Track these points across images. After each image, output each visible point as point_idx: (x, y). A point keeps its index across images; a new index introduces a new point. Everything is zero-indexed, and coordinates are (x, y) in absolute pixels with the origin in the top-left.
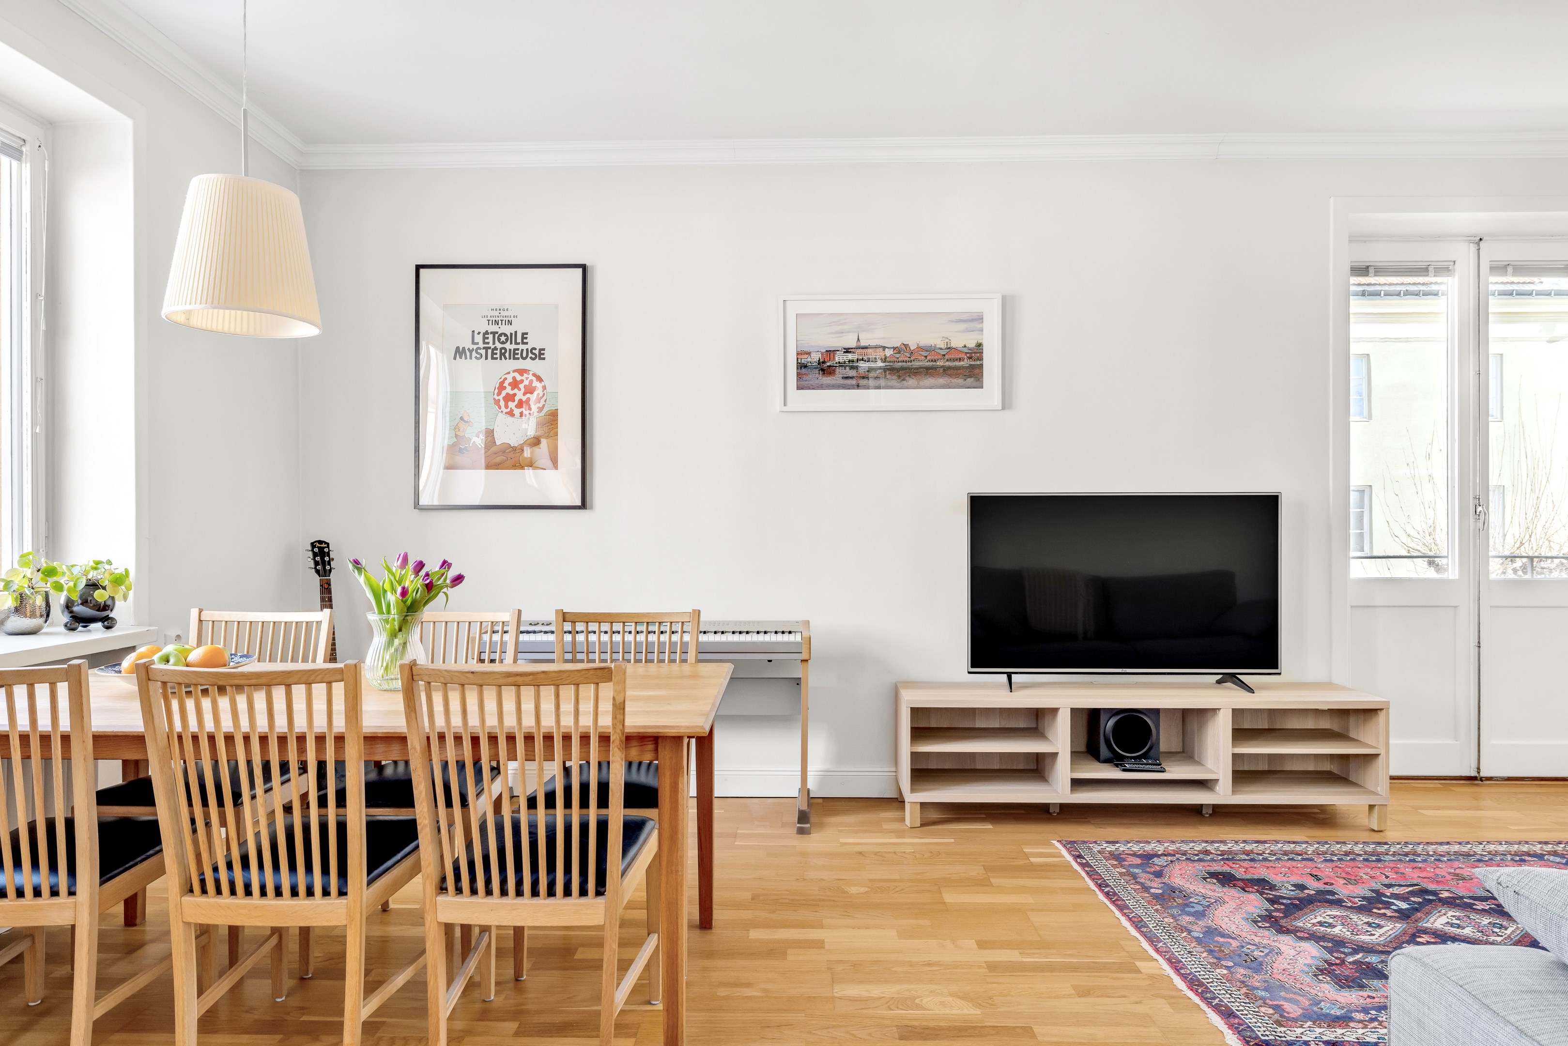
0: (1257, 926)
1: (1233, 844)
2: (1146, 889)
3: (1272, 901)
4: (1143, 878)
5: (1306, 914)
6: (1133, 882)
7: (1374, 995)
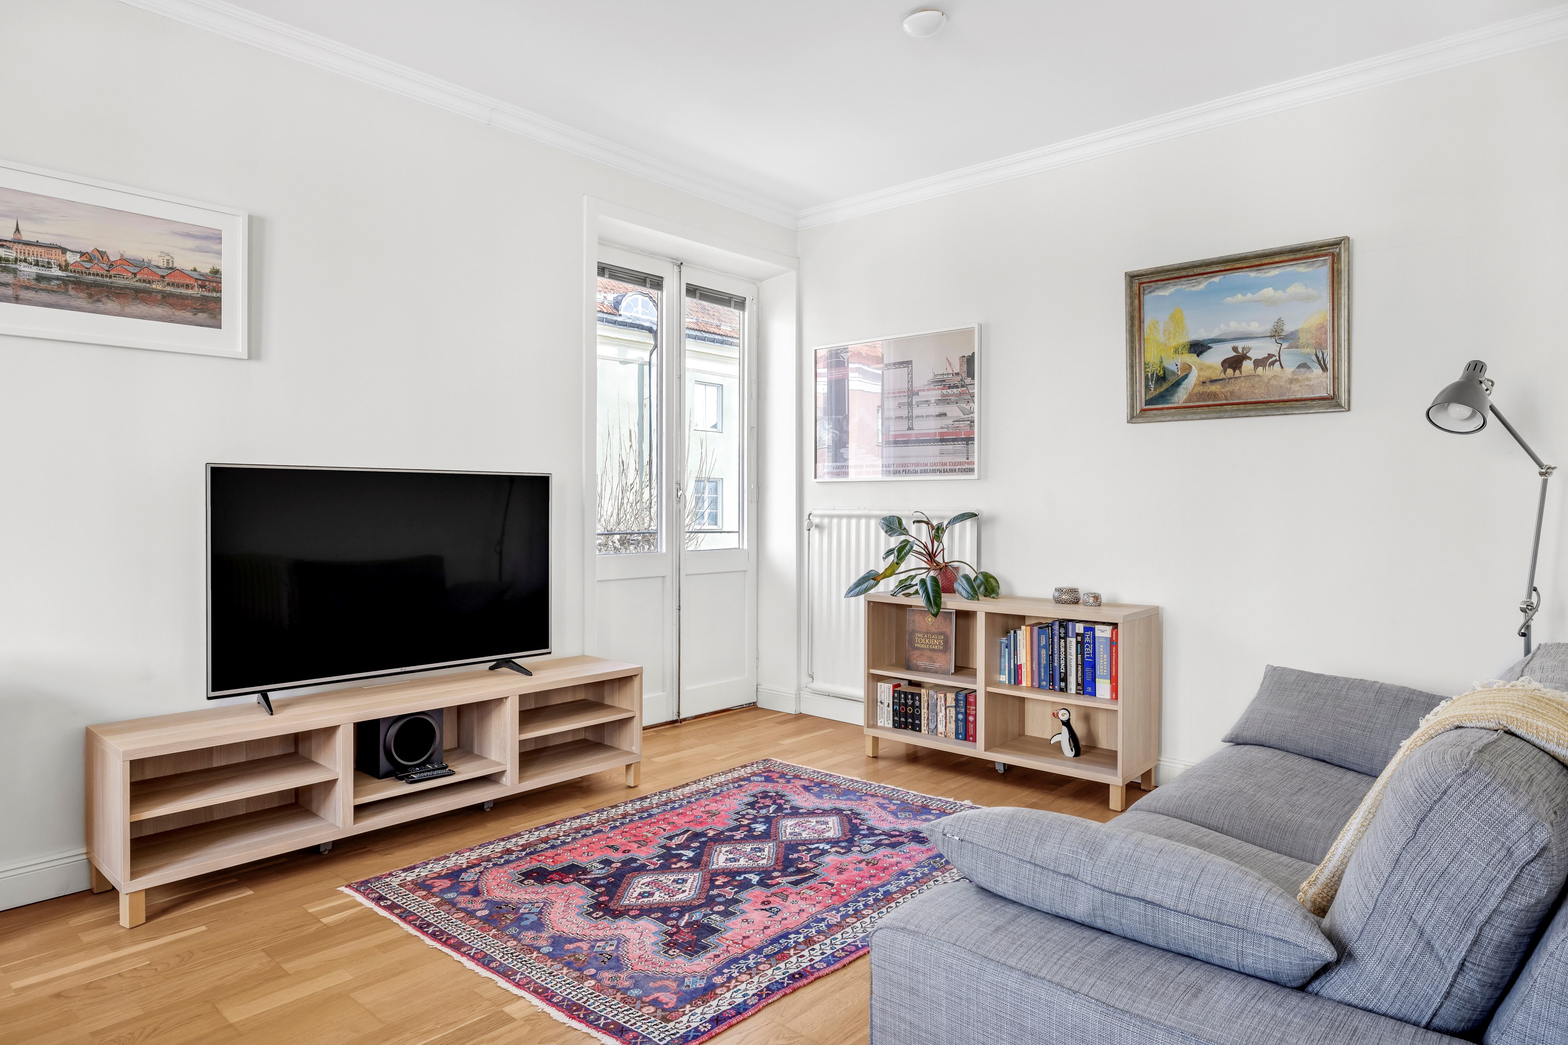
0: (593, 917)
1: (528, 836)
2: (471, 914)
3: (593, 885)
4: (463, 901)
5: (625, 889)
6: (453, 910)
7: (718, 953)
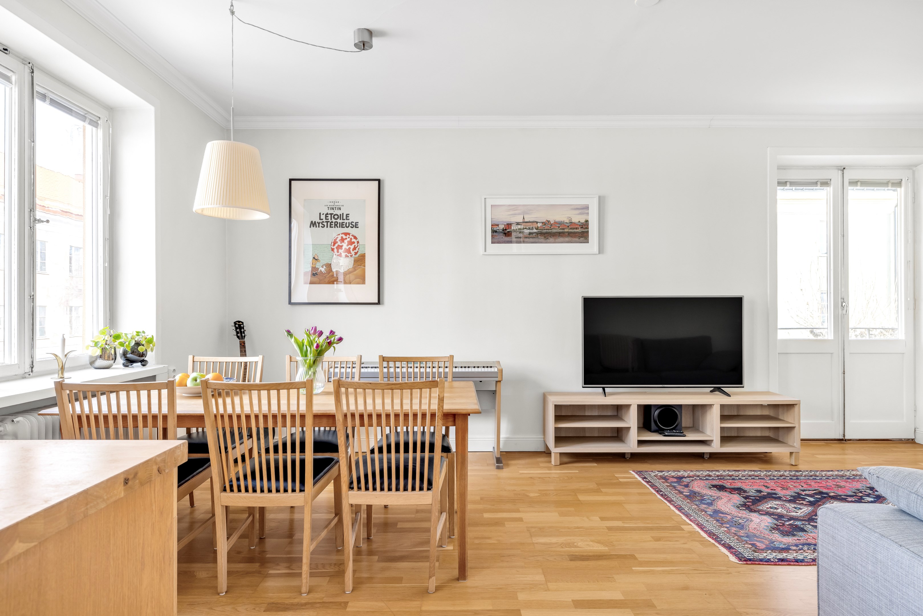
0: (739, 508)
1: (722, 472)
2: (681, 493)
3: (746, 498)
4: (679, 488)
5: (763, 503)
6: (674, 489)
7: (800, 539)
